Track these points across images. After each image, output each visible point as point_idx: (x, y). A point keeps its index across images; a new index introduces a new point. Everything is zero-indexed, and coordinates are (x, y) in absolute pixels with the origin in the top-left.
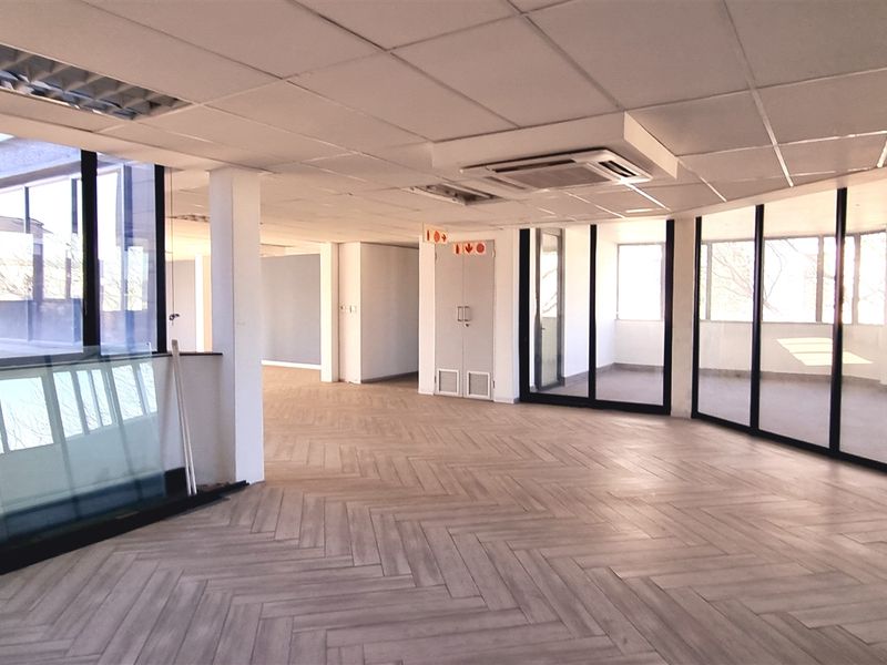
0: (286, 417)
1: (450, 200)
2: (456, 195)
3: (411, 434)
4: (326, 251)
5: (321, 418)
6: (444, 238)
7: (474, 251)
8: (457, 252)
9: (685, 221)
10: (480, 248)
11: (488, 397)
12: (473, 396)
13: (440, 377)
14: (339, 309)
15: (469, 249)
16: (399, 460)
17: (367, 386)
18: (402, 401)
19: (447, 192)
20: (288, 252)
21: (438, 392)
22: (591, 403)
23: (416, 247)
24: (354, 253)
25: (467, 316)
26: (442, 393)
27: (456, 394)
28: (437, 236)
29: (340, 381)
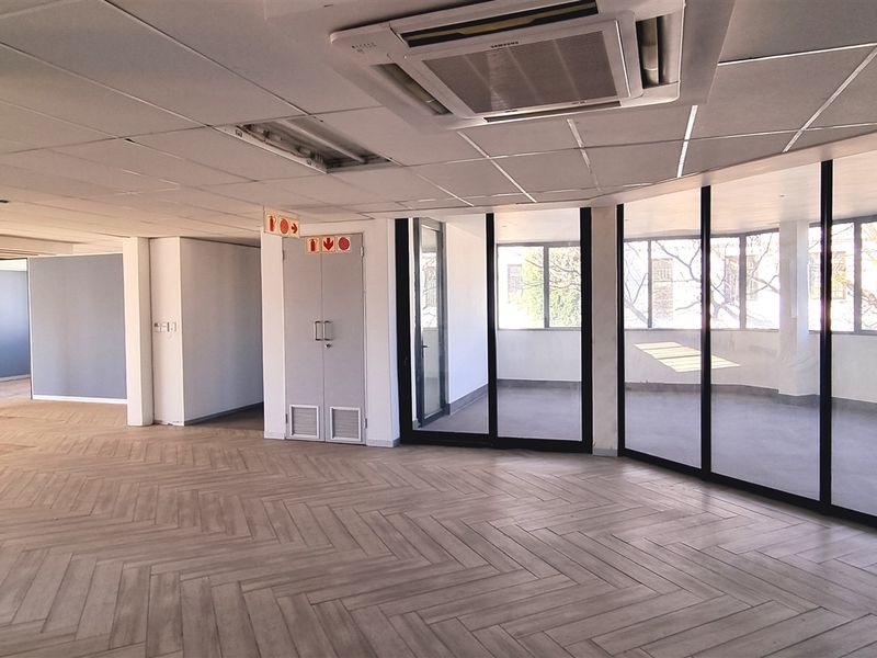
0: (49, 501)
1: (303, 162)
2: (312, 156)
3: (250, 522)
4: (130, 250)
5: (107, 500)
6: (295, 228)
7: (336, 248)
8: (313, 249)
9: (604, 209)
10: (344, 244)
11: (358, 441)
12: (338, 439)
13: (293, 417)
14: (151, 327)
15: (329, 245)
16: (225, 593)
17: (193, 430)
18: (240, 454)
19: (298, 149)
20: (78, 251)
21: (291, 437)
22: (492, 442)
23: (255, 245)
24: (171, 252)
25: (328, 334)
26: (296, 436)
27: (315, 437)
28: (284, 226)
29: (155, 423)
